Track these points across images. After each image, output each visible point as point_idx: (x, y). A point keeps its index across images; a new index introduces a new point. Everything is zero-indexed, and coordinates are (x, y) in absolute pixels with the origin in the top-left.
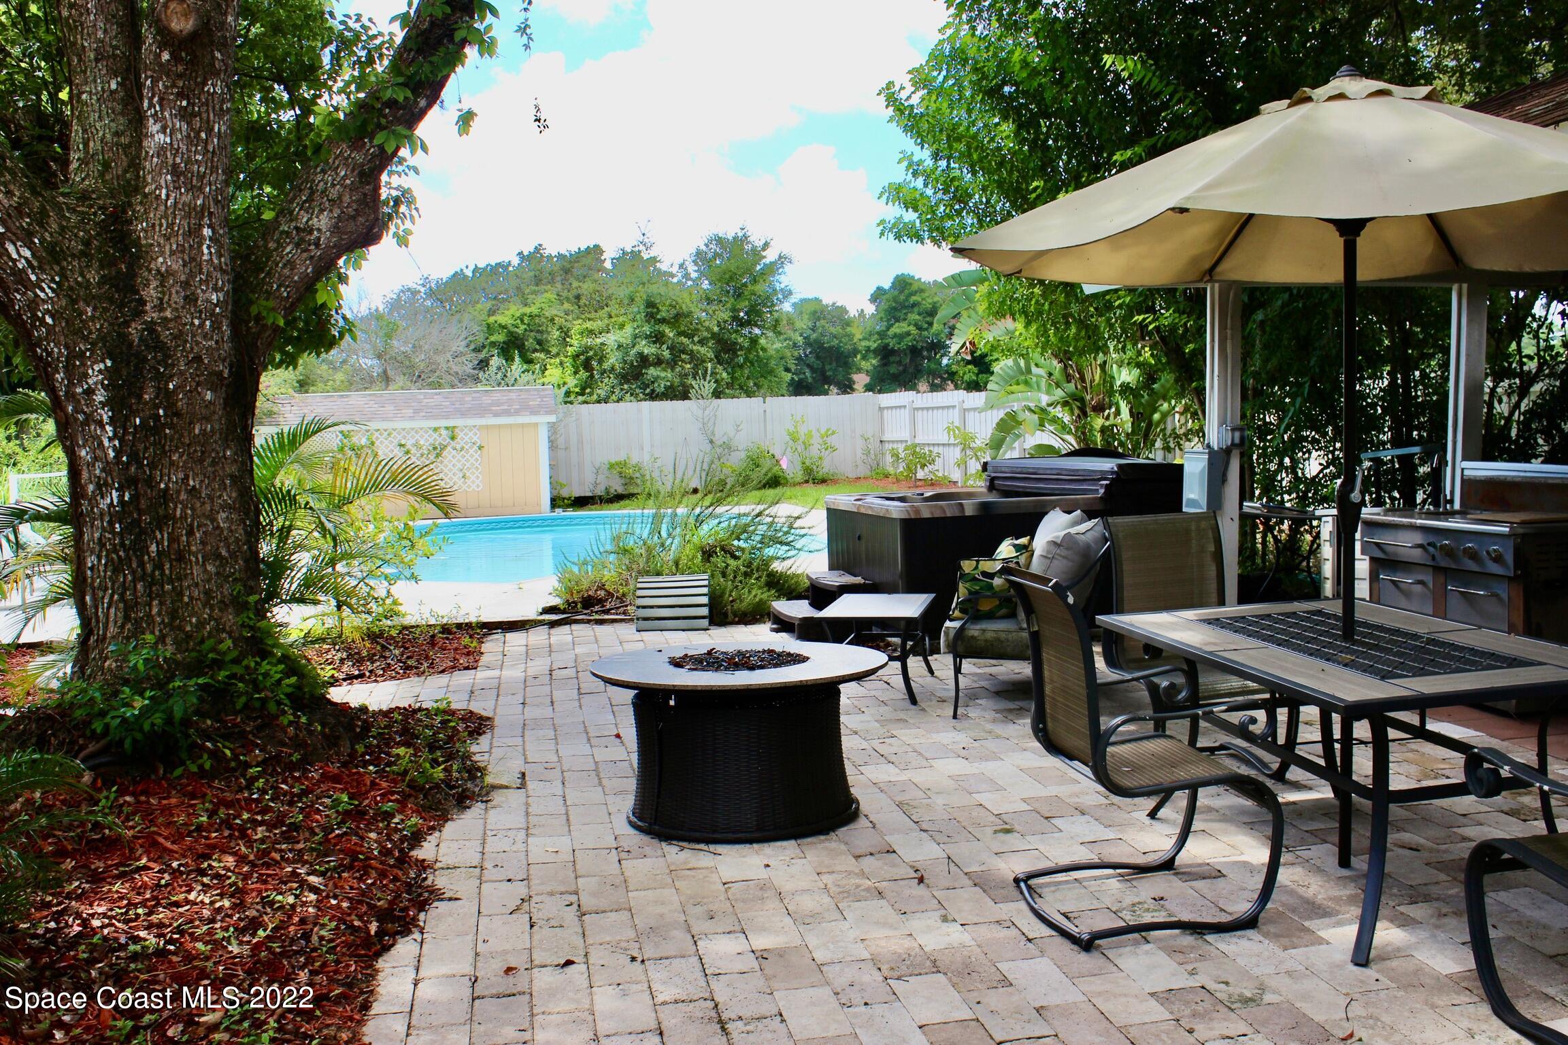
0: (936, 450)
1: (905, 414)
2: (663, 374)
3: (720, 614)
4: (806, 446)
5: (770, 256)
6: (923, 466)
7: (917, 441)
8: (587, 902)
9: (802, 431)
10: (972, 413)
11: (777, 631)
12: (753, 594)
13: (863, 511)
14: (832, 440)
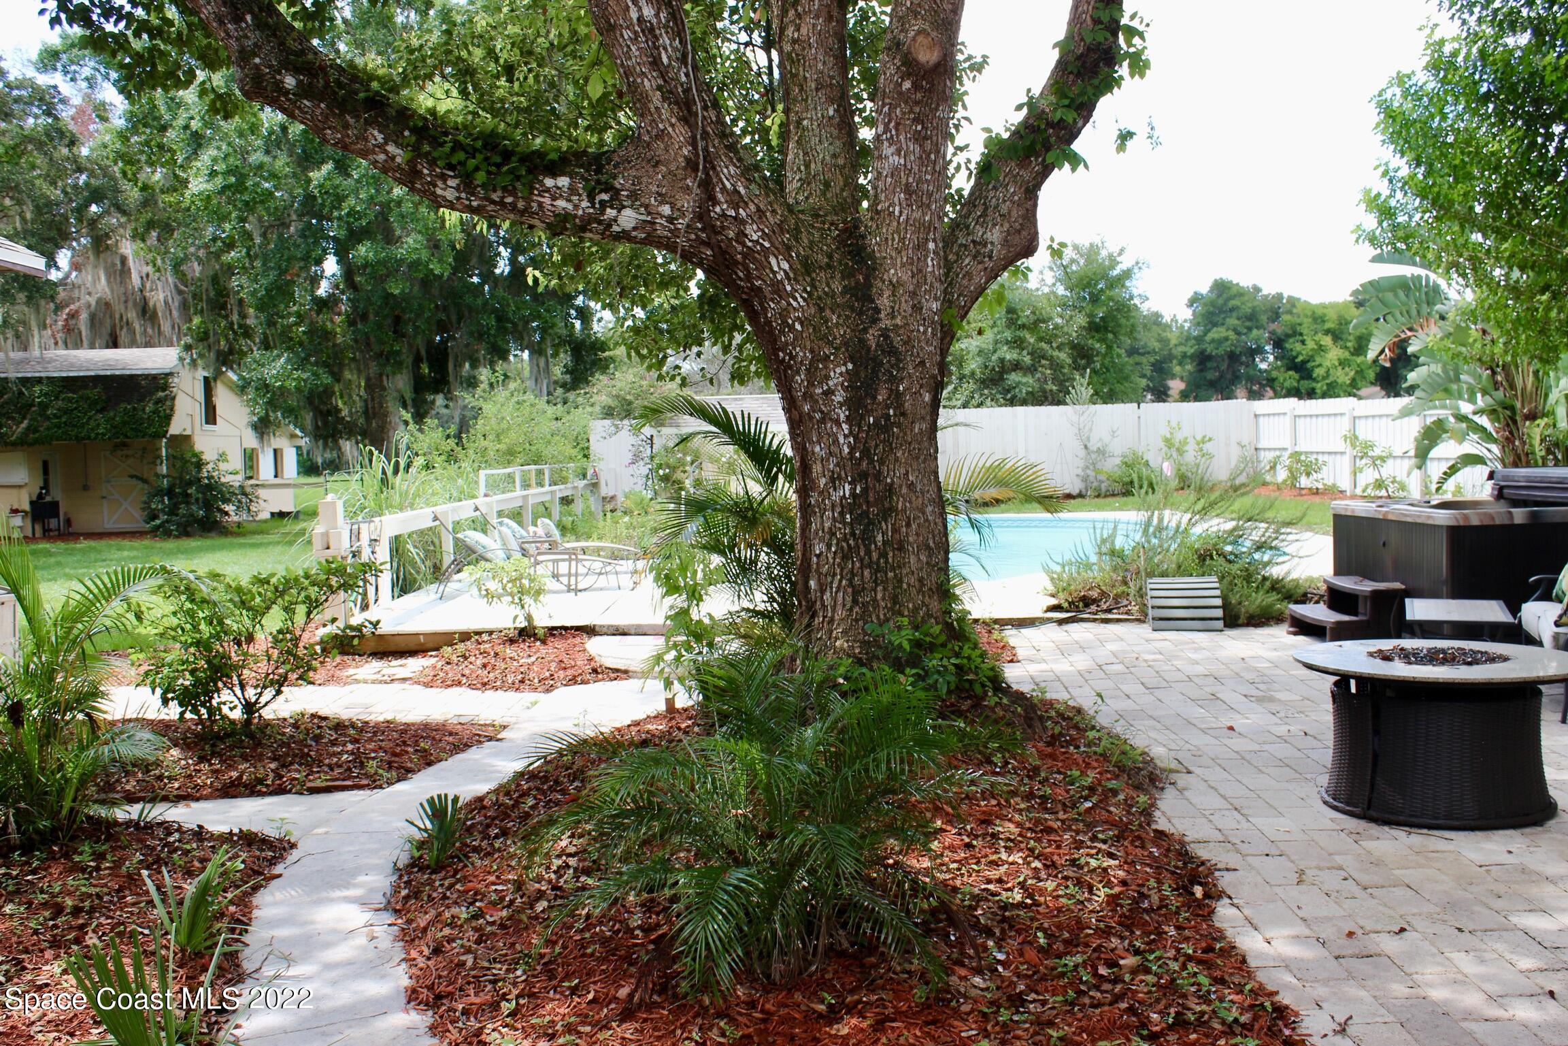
0: (1321, 458)
1: (1287, 420)
2: (1024, 380)
3: (1233, 619)
4: (1181, 452)
5: (1125, 263)
6: (1308, 474)
7: (1298, 449)
8: (1365, 878)
9: (1179, 437)
10: (1363, 421)
11: (1295, 634)
12: (1259, 600)
13: (1390, 517)
14: (1208, 447)
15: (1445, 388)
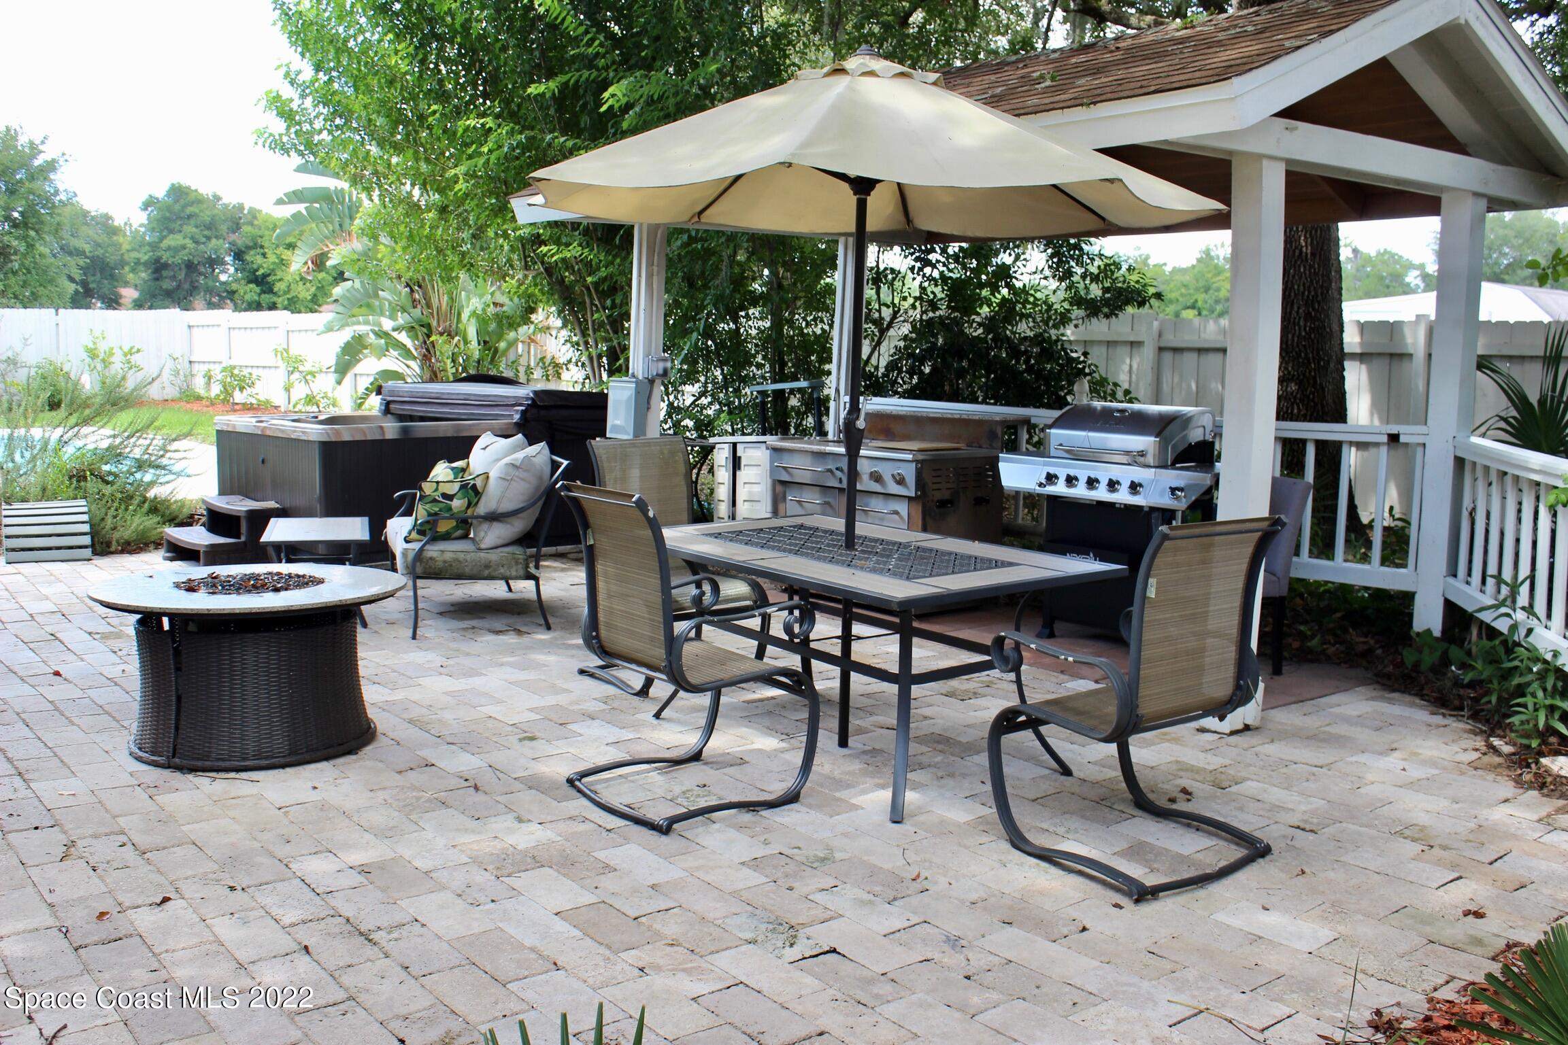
0: (255, 372)
1: (219, 333)
3: (102, 546)
4: (106, 363)
6: (242, 389)
7: (232, 363)
8: (142, 840)
9: (102, 347)
10: (297, 335)
11: (172, 559)
12: (137, 523)
13: (268, 433)
14: (135, 359)
15: (365, 303)
